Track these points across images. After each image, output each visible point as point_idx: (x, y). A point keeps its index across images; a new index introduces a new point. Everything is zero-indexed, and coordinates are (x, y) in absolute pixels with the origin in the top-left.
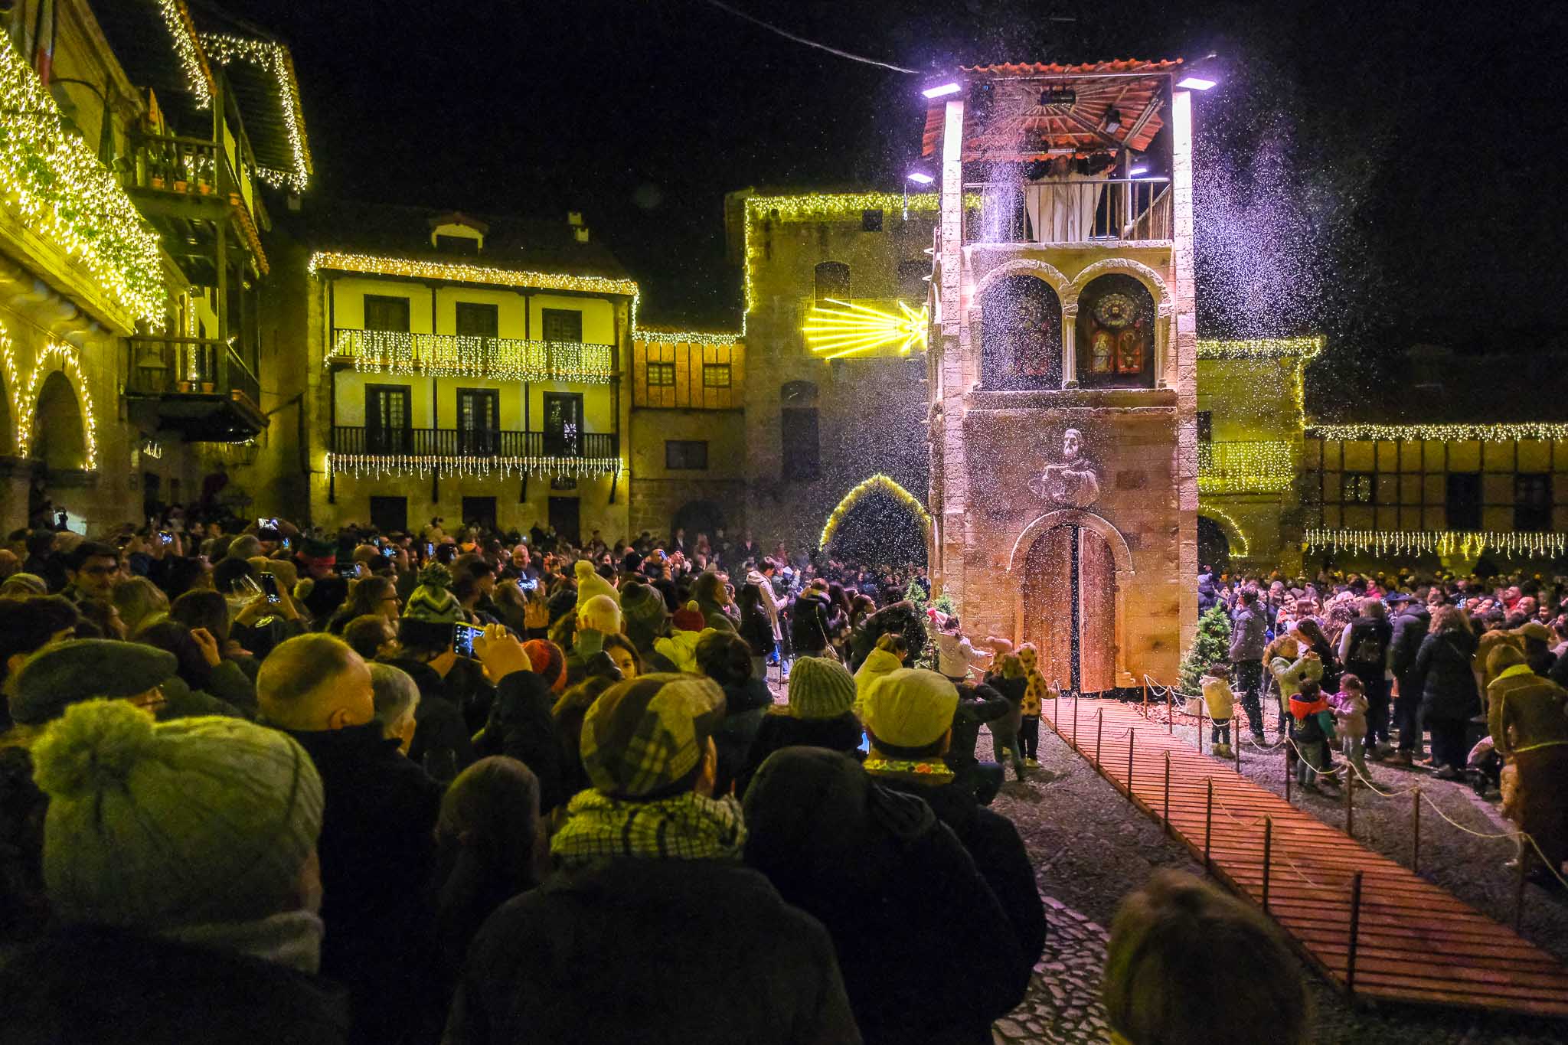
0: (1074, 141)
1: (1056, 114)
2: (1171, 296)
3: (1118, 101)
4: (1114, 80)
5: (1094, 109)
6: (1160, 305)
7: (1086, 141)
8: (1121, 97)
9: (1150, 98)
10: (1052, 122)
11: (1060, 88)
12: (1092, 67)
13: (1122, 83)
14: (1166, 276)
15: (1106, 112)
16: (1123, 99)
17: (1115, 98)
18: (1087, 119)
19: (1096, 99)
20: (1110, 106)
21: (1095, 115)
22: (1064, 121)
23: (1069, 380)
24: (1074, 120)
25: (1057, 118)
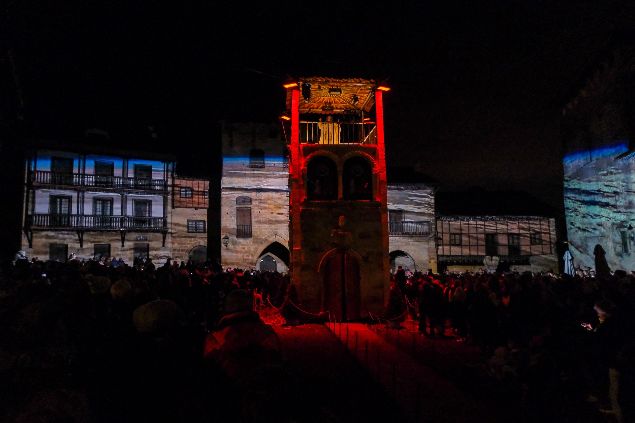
0: (343, 107)
1: (336, 97)
2: (377, 166)
3: (357, 93)
4: (355, 86)
5: (349, 96)
6: (373, 169)
7: (347, 107)
8: (358, 92)
9: (369, 93)
10: (334, 100)
11: (336, 87)
12: (346, 80)
13: (358, 87)
14: (375, 159)
15: (354, 98)
16: (359, 93)
17: (356, 92)
18: (347, 99)
19: (350, 92)
20: (355, 95)
21: (350, 98)
22: (339, 100)
23: (340, 197)
24: (343, 100)
25: (336, 98)
